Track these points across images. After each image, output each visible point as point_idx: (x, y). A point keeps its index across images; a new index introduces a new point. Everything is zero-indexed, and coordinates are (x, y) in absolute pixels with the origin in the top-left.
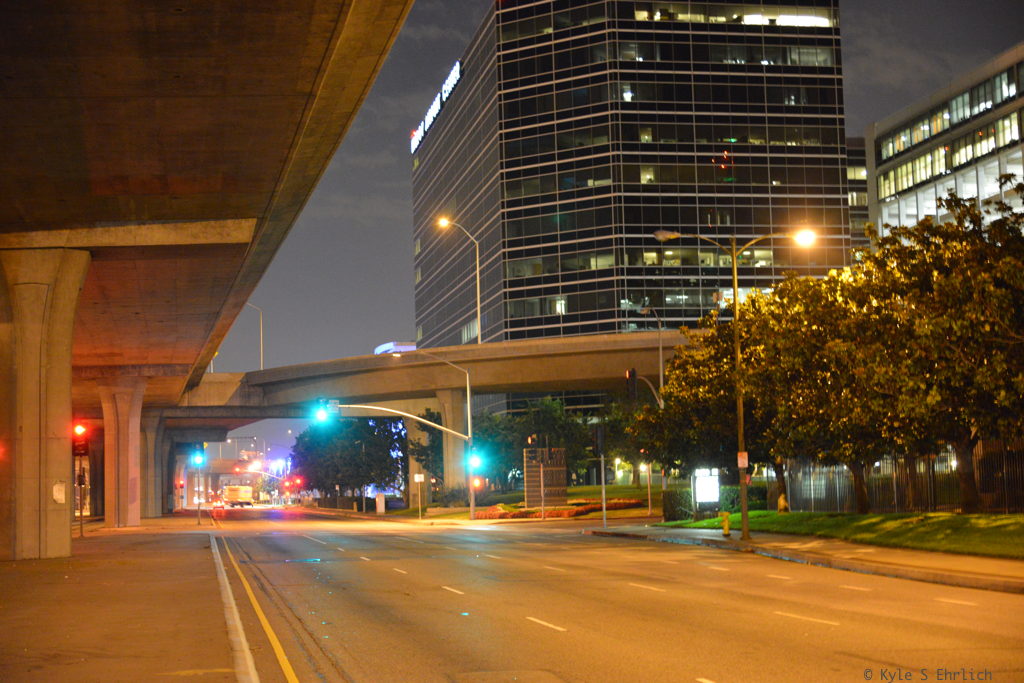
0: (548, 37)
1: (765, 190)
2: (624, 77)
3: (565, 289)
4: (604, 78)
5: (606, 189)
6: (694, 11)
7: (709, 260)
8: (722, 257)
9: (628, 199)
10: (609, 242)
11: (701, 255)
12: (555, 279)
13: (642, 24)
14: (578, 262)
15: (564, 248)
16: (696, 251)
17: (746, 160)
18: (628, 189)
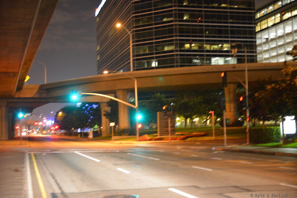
1: (227, 23)
3: (156, 57)
5: (172, 21)
7: (208, 47)
8: (213, 46)
9: (180, 25)
10: (172, 40)
11: (205, 46)
12: (152, 54)
14: (160, 48)
15: (156, 43)
16: (203, 44)
17: (221, 12)
18: (180, 21)
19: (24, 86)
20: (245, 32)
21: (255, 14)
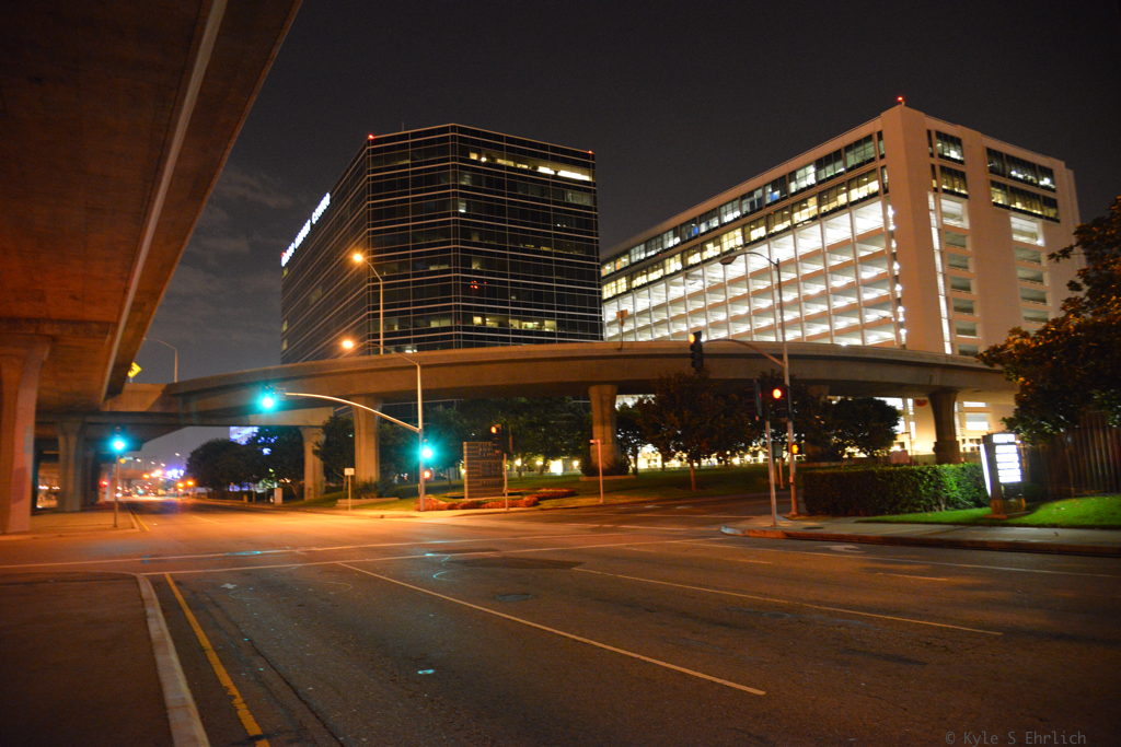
0: (406, 166)
1: (551, 281)
2: (462, 195)
3: (416, 340)
4: (447, 195)
5: (448, 271)
6: (508, 159)
7: (515, 324)
8: (524, 323)
9: (463, 279)
10: (450, 308)
11: (510, 321)
12: (408, 333)
13: (474, 162)
14: (422, 322)
15: (415, 311)
16: (507, 318)
17: (539, 260)
18: (464, 272)
19: (127, 387)
20: (582, 301)
21: (599, 268)
